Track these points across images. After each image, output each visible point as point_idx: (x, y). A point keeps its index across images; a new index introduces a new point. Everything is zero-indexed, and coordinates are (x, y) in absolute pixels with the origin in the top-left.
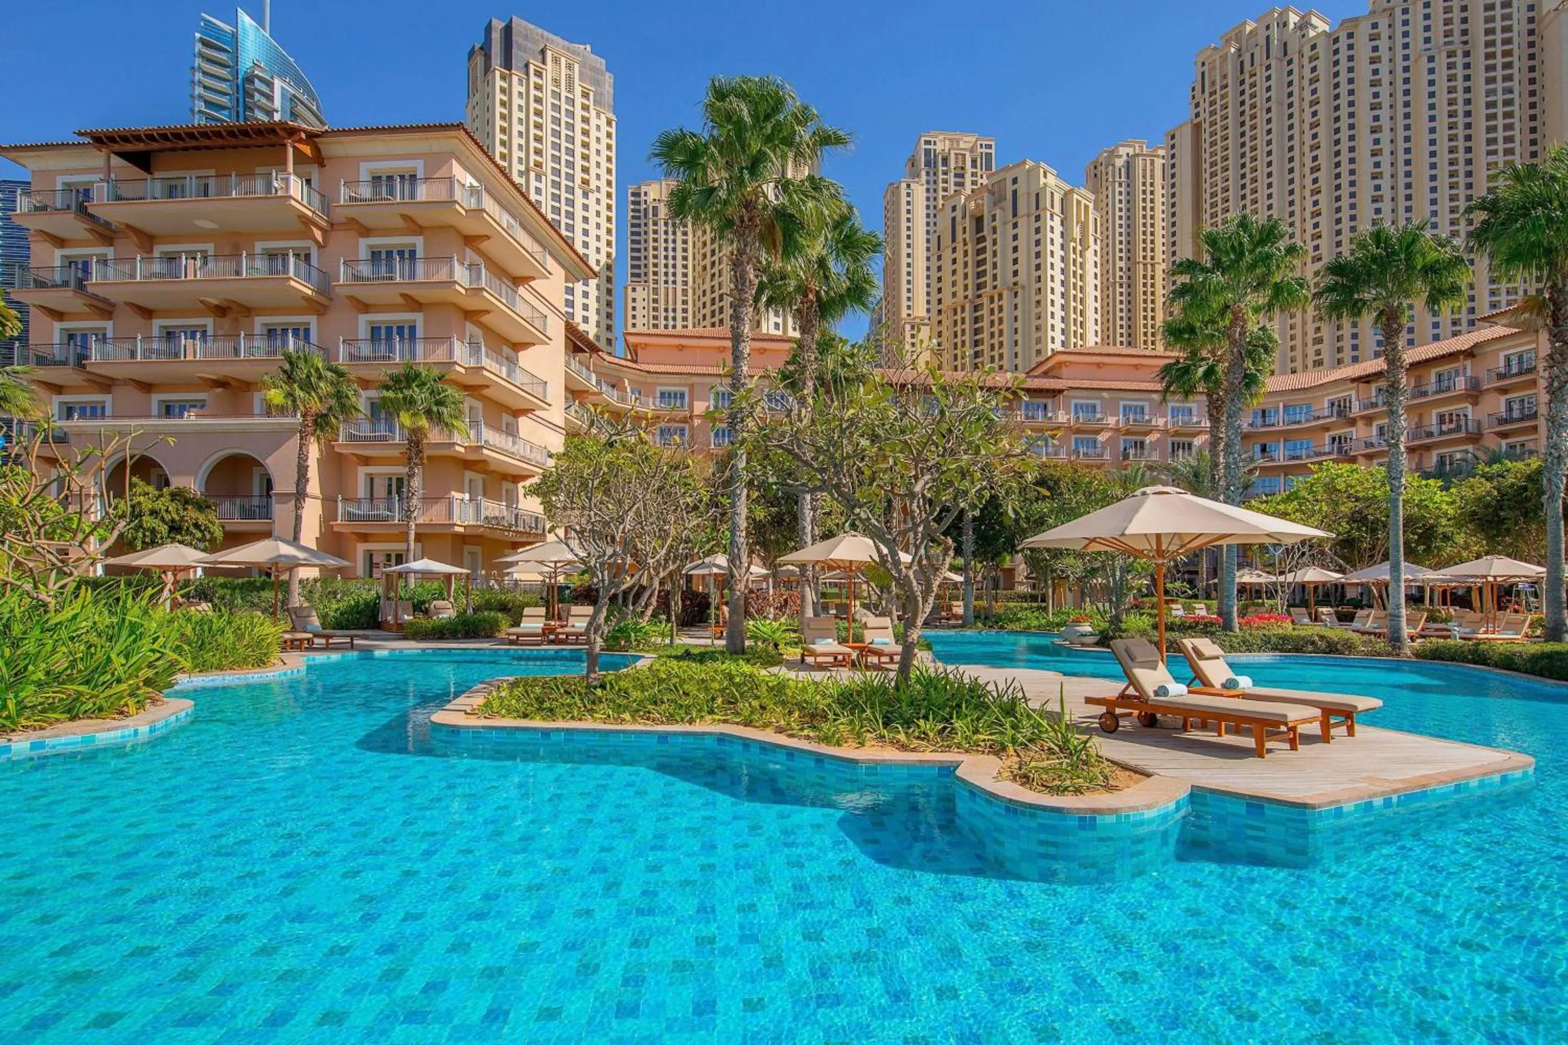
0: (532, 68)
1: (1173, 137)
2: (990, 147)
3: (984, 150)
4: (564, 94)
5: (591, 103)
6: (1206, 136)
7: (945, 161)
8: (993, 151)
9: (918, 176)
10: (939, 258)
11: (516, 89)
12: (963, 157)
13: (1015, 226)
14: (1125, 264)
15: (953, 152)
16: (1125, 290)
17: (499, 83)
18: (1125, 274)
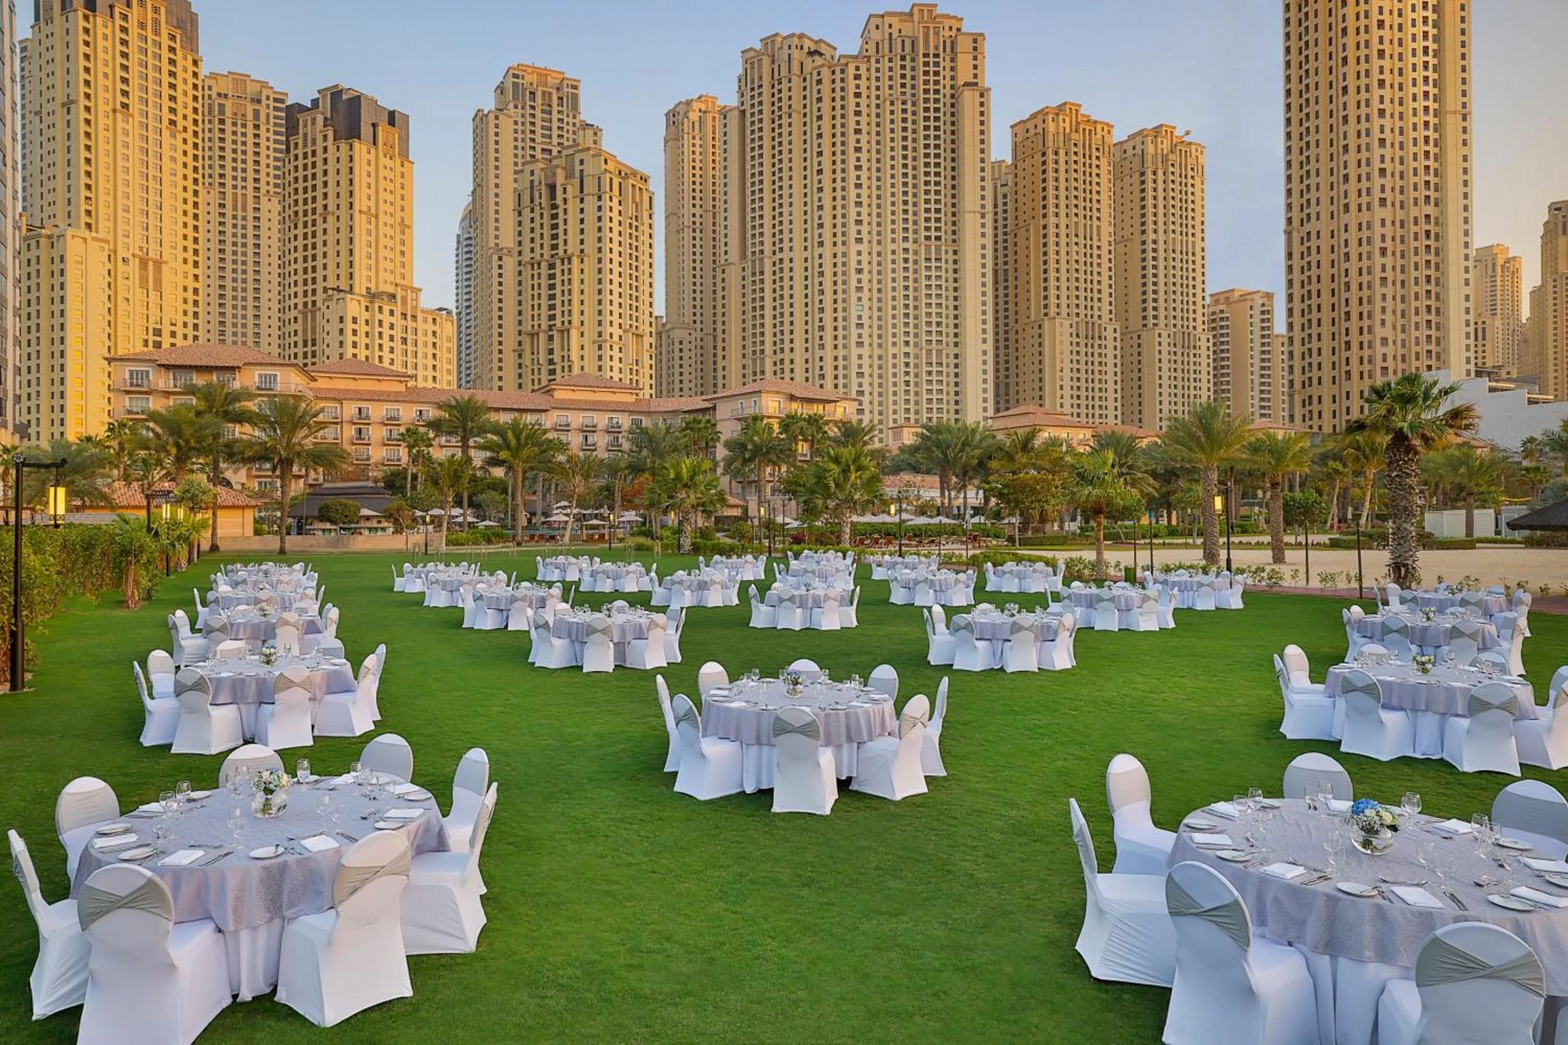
0: (117, 11)
1: (725, 117)
2: (575, 87)
3: (570, 90)
4: (150, 36)
5: (177, 45)
6: (748, 123)
7: (533, 94)
9: (507, 108)
10: (520, 214)
11: (100, 30)
12: (550, 94)
13: (582, 201)
14: (698, 211)
15: (540, 89)
16: (698, 235)
17: (82, 23)
18: (698, 220)
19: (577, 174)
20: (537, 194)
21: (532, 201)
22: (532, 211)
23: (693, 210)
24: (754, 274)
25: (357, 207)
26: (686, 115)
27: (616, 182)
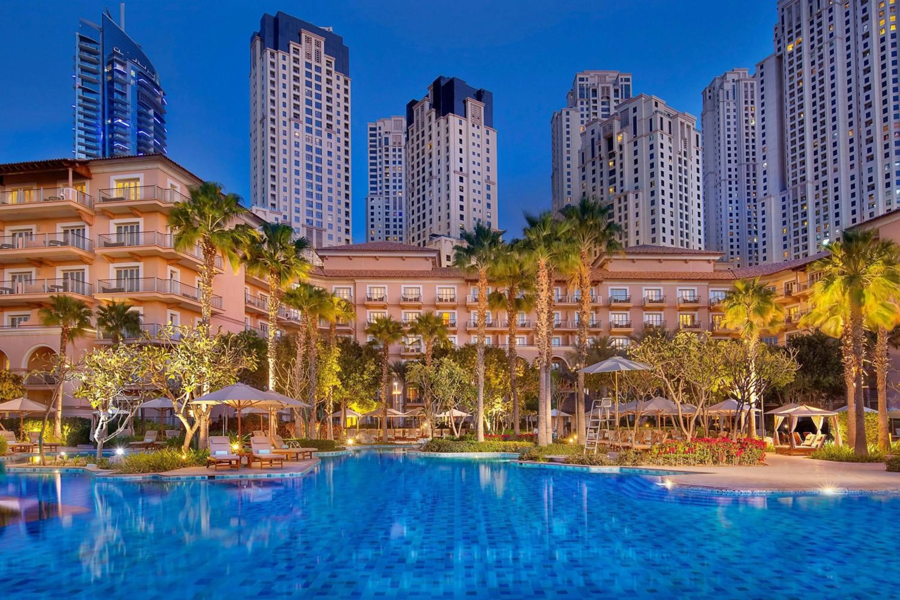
0: (292, 47)
1: (762, 67)
2: (628, 80)
3: (624, 83)
4: (314, 64)
5: (332, 69)
6: (786, 65)
7: (595, 92)
8: (630, 83)
9: (576, 105)
10: (584, 170)
11: (281, 62)
12: (608, 88)
13: (636, 144)
14: (733, 166)
15: (600, 85)
16: (734, 186)
17: (269, 59)
18: (733, 173)
19: (631, 121)
20: (597, 147)
21: (593, 156)
22: (594, 164)
23: (729, 166)
24: (795, 201)
25: (452, 169)
26: (721, 87)
27: (666, 120)
